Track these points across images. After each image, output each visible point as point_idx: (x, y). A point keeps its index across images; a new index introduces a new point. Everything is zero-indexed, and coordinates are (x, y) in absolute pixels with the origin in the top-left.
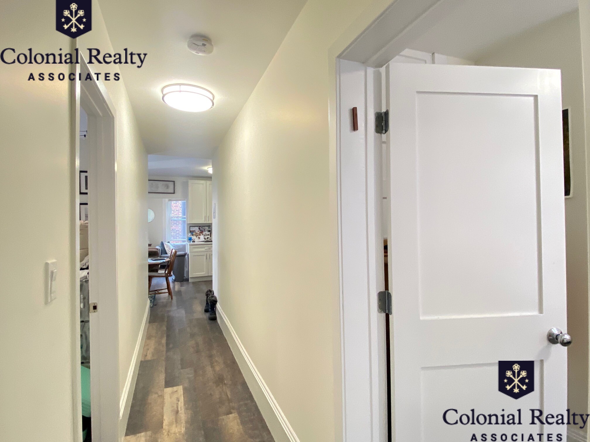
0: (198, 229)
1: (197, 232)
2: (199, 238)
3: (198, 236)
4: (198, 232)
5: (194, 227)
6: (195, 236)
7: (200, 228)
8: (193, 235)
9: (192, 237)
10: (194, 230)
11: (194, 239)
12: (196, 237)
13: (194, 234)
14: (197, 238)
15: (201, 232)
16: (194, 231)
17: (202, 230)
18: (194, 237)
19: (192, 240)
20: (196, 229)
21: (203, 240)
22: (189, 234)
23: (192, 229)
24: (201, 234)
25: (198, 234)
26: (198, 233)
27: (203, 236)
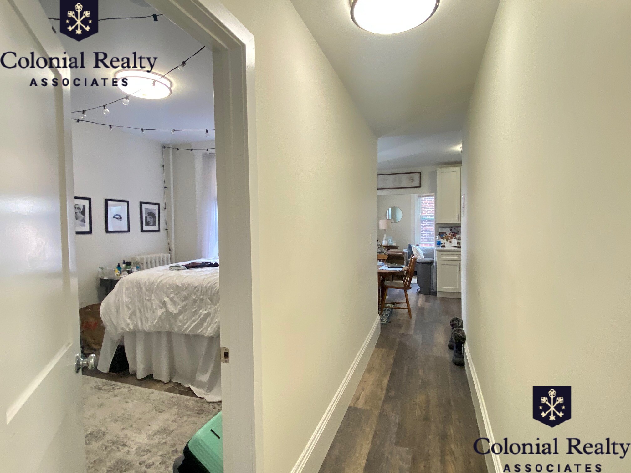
0: (449, 231)
1: (448, 235)
2: (451, 242)
4: (450, 234)
5: (444, 228)
6: (445, 240)
7: (453, 229)
8: (442, 238)
9: (442, 240)
11: (445, 244)
12: (447, 241)
13: (444, 236)
14: (448, 242)
15: (453, 235)
16: (445, 233)
17: (455, 232)
18: (443, 241)
19: (442, 245)
20: (447, 231)
21: (456, 245)
22: (438, 237)
23: (442, 230)
24: (454, 237)
25: (449, 237)
26: (450, 235)
27: (456, 239)
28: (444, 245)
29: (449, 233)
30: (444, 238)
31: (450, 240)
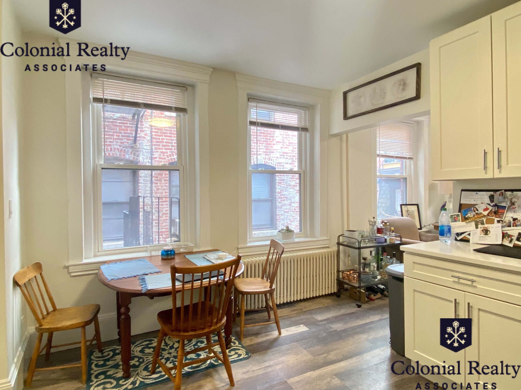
0: (488, 201)
1: (481, 211)
2: (486, 232)
3: (483, 223)
4: (486, 210)
5: (474, 193)
6: (473, 224)
8: (465, 219)
10: (473, 202)
11: (469, 235)
12: (477, 227)
13: (470, 215)
14: (479, 230)
16: (474, 205)
18: (468, 228)
20: (482, 201)
21: (501, 241)
23: (468, 199)
26: (486, 213)
28: (468, 237)
29: (484, 206)
30: (470, 218)
31: (486, 226)
